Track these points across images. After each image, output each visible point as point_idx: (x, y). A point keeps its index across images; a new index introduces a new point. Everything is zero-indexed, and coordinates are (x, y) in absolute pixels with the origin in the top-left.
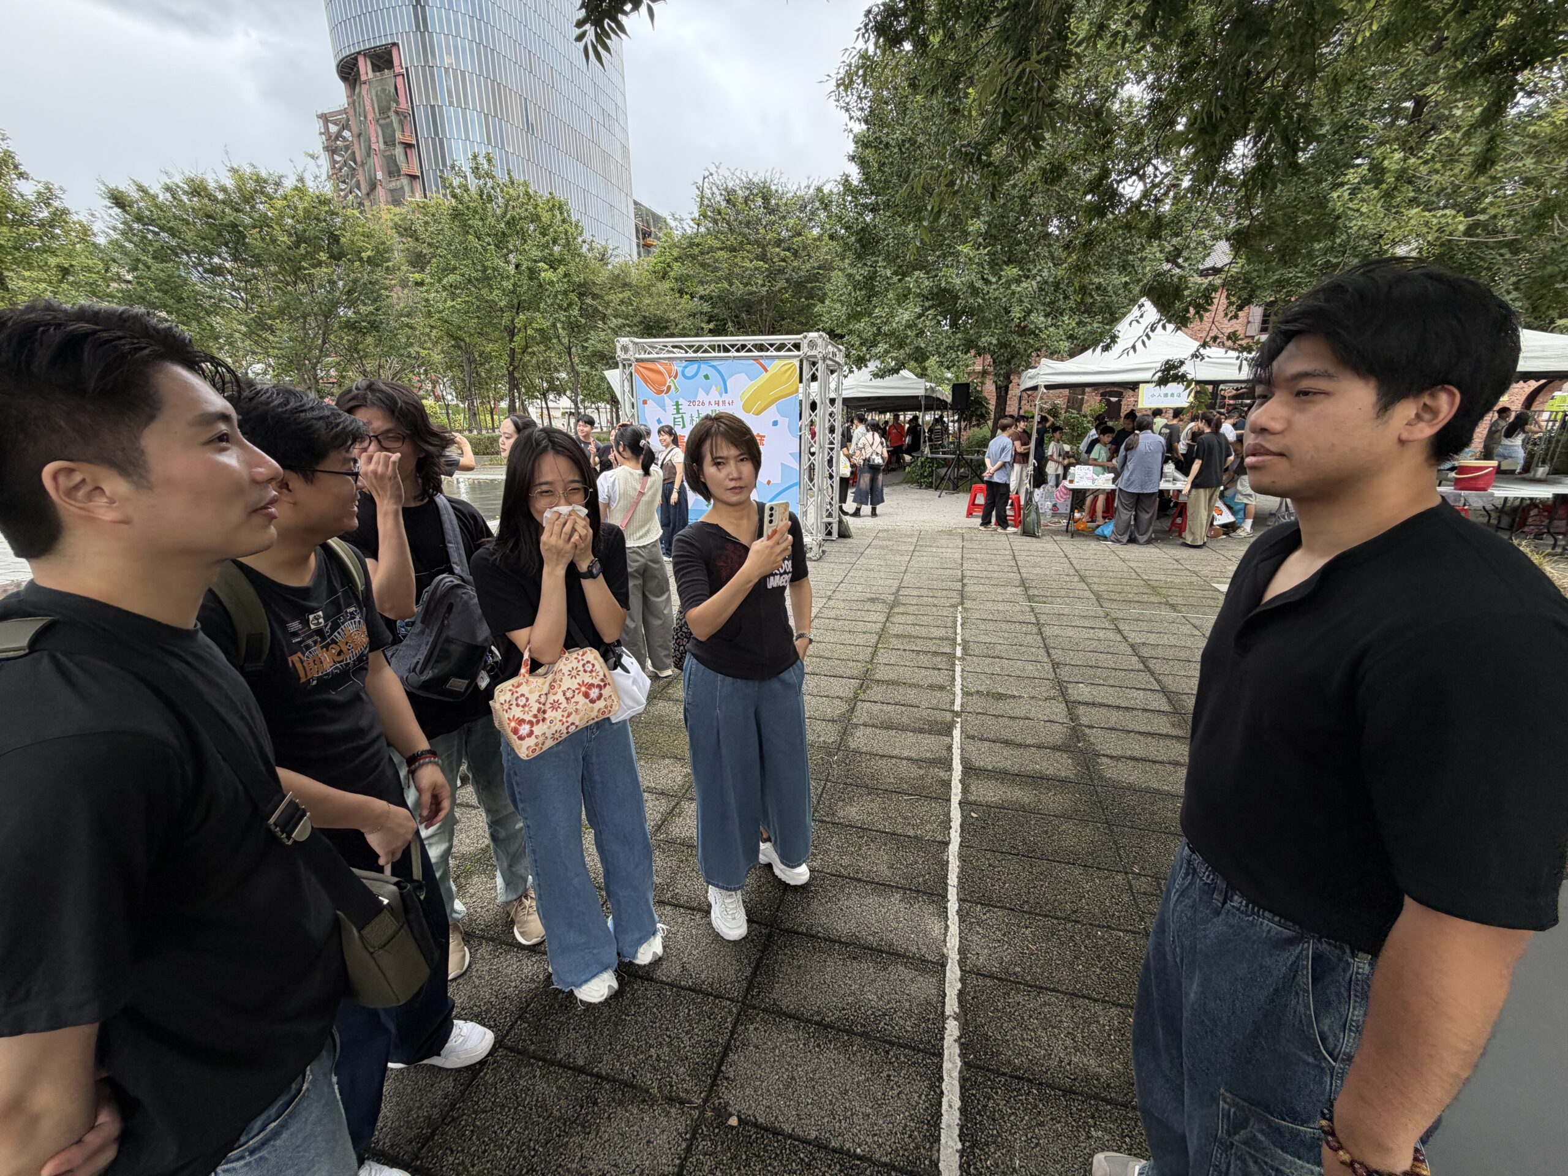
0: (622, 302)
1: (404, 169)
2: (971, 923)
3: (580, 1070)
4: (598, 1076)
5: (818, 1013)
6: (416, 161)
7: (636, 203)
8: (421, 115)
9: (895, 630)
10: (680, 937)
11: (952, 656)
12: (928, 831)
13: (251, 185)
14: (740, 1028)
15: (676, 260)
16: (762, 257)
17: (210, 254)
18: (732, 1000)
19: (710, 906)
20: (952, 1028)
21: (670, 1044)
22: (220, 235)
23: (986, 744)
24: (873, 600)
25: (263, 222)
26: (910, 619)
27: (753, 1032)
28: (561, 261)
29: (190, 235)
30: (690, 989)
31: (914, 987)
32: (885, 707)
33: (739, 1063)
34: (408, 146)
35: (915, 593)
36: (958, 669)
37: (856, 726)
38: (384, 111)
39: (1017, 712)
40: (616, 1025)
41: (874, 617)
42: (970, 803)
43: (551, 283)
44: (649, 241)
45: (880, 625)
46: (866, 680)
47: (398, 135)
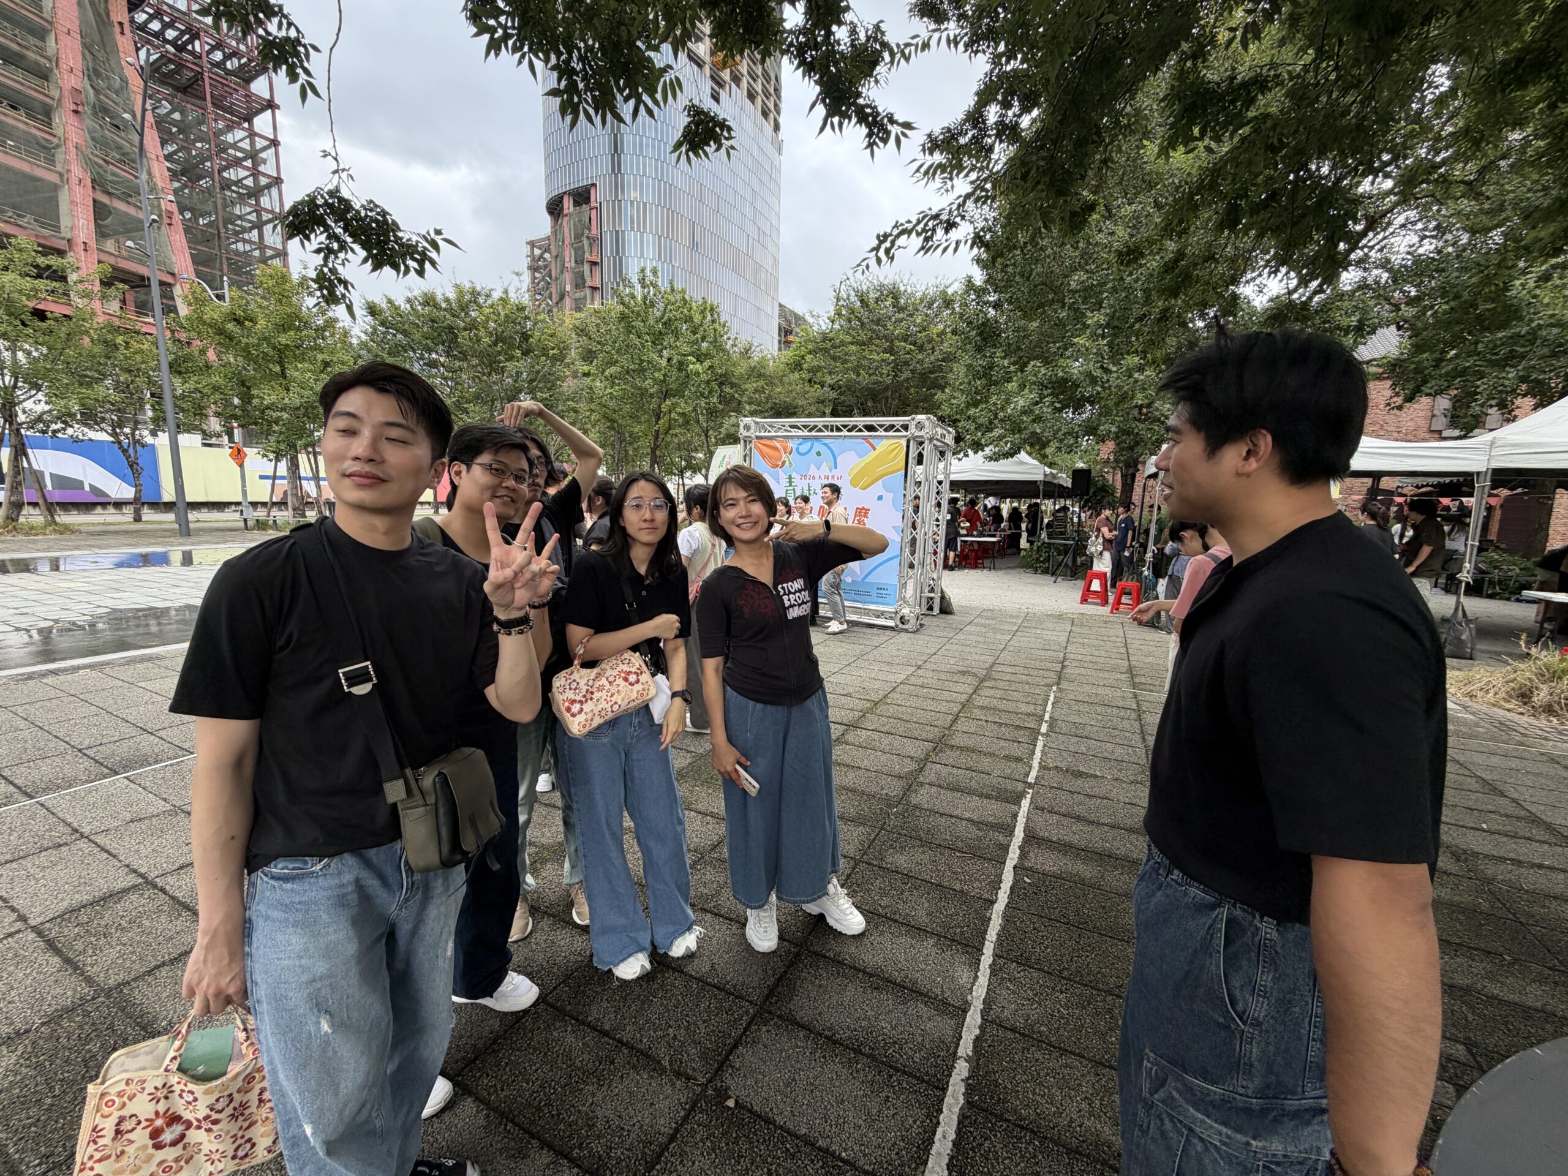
0: (756, 391)
1: (589, 283)
2: (1003, 979)
3: (606, 1034)
4: (620, 1041)
5: (830, 1029)
6: (598, 275)
7: (780, 305)
8: (607, 239)
9: (979, 701)
10: (714, 941)
11: (1036, 732)
12: (975, 889)
13: (467, 297)
14: (754, 1027)
15: (810, 353)
16: (890, 350)
17: (430, 351)
18: (751, 1002)
19: (746, 920)
20: (961, 1069)
21: (687, 1029)
22: (439, 335)
23: (1055, 817)
24: (963, 673)
25: (473, 326)
26: (999, 693)
27: (765, 1033)
28: (707, 355)
29: (417, 336)
30: (714, 986)
31: (930, 1025)
32: (955, 771)
33: (745, 1056)
34: (594, 264)
35: (1010, 670)
36: (1040, 744)
37: (922, 784)
38: (578, 237)
39: (1097, 791)
40: (643, 1003)
41: (961, 688)
42: (1026, 869)
43: (698, 374)
44: (791, 338)
45: (965, 697)
46: (940, 744)
47: (587, 256)
